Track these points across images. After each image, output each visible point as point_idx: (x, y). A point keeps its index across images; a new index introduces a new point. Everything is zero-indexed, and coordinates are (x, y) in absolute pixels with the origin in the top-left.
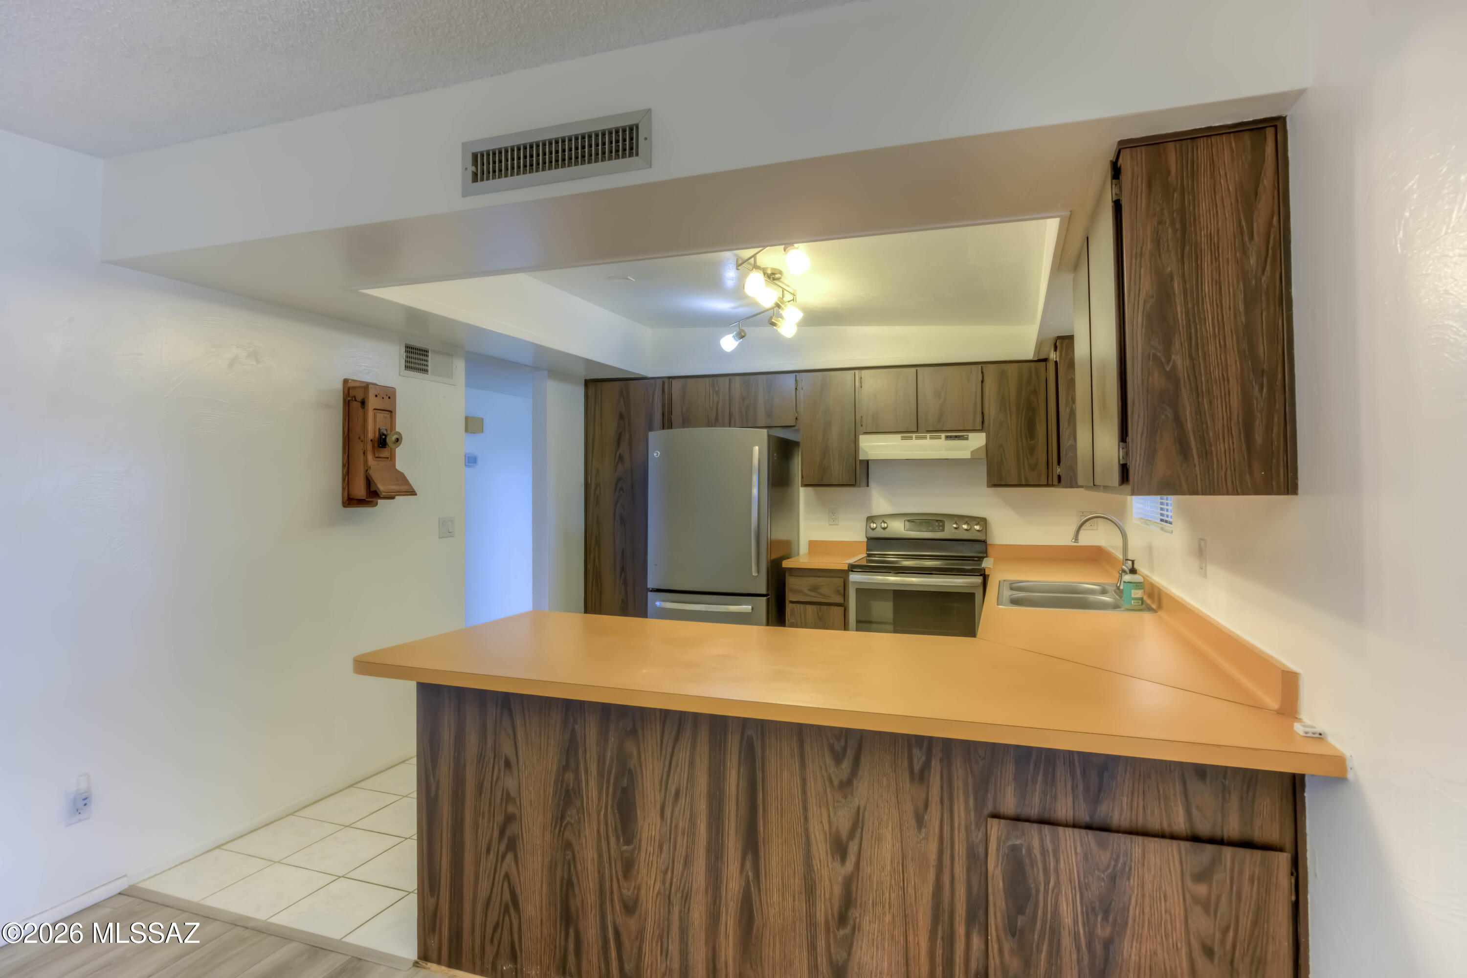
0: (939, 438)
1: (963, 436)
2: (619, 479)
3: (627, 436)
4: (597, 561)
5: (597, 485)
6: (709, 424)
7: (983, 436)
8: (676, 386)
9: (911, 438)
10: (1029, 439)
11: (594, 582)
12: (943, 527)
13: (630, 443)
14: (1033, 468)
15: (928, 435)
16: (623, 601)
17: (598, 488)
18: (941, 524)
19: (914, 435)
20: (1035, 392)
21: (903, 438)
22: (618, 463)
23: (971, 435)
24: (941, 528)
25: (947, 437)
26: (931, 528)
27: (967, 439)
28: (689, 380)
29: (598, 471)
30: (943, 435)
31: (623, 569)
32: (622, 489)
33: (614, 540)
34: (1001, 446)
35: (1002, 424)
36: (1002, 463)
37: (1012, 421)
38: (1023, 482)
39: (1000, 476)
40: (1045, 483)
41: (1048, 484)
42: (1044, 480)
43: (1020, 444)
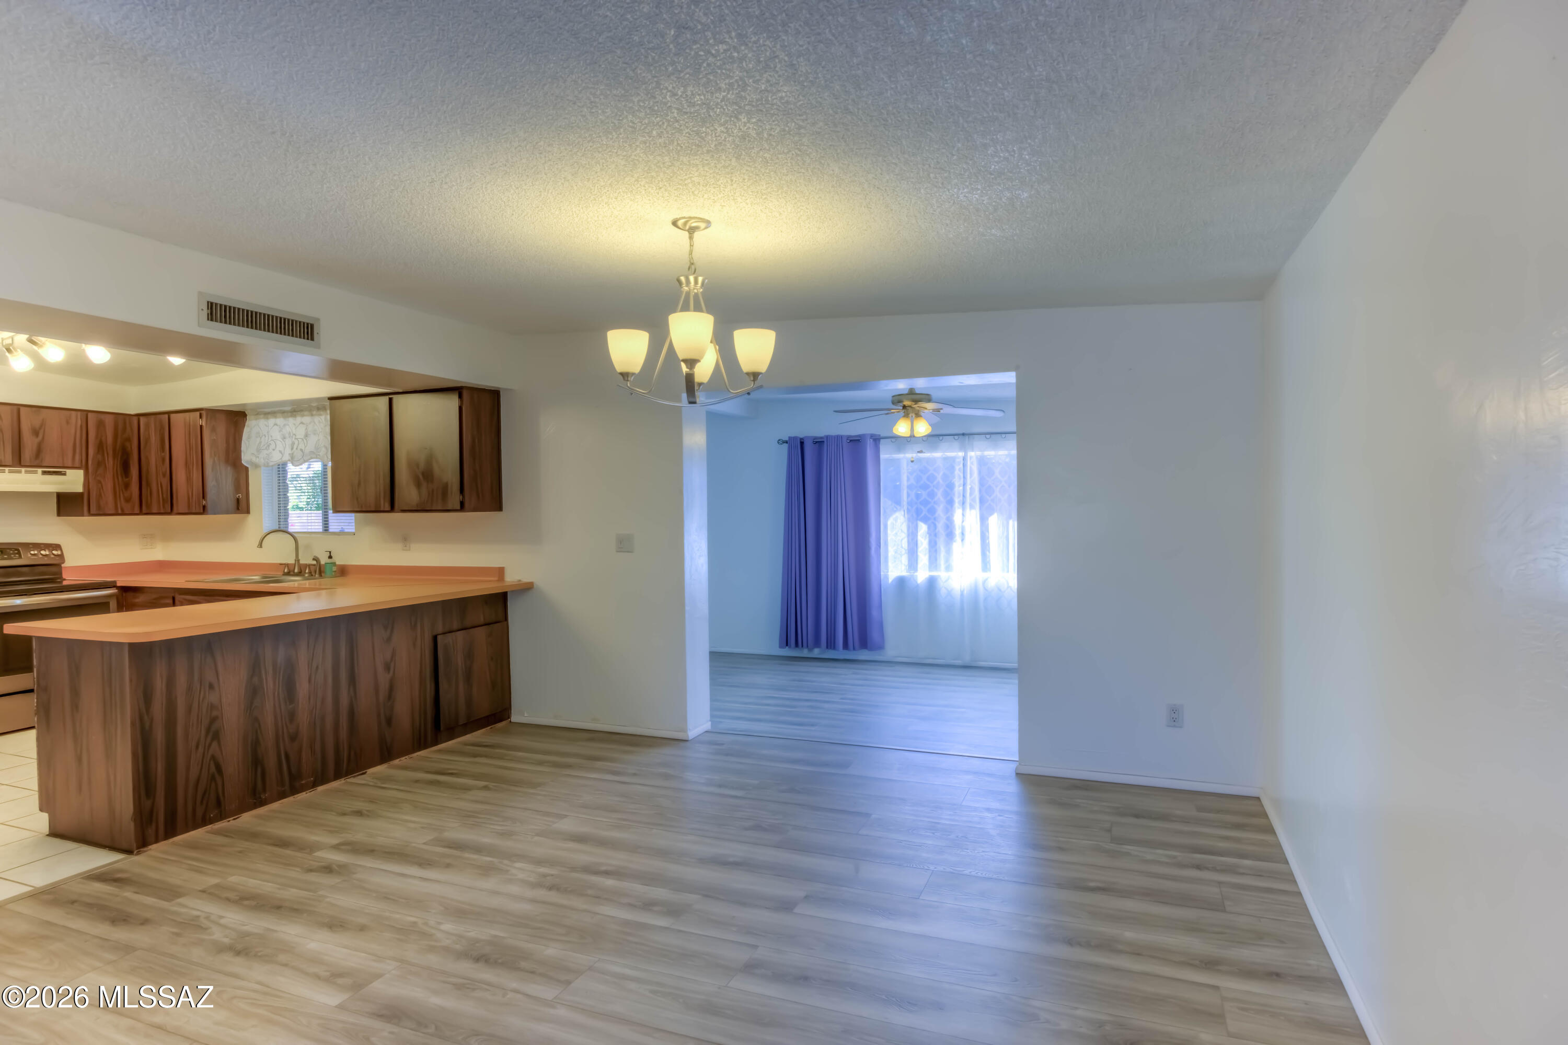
0: (35, 472)
1: (61, 472)
7: (80, 473)
9: (3, 472)
10: (124, 477)
12: (19, 554)
14: (128, 501)
15: (23, 469)
18: (16, 552)
19: (7, 469)
20: (128, 440)
23: (69, 472)
24: (17, 555)
25: (45, 473)
26: (6, 556)
27: (64, 474)
30: (40, 470)
34: (100, 482)
35: (100, 464)
36: (100, 495)
37: (110, 462)
38: (120, 512)
39: (99, 507)
40: (138, 512)
41: (141, 513)
42: (137, 510)
43: (116, 480)
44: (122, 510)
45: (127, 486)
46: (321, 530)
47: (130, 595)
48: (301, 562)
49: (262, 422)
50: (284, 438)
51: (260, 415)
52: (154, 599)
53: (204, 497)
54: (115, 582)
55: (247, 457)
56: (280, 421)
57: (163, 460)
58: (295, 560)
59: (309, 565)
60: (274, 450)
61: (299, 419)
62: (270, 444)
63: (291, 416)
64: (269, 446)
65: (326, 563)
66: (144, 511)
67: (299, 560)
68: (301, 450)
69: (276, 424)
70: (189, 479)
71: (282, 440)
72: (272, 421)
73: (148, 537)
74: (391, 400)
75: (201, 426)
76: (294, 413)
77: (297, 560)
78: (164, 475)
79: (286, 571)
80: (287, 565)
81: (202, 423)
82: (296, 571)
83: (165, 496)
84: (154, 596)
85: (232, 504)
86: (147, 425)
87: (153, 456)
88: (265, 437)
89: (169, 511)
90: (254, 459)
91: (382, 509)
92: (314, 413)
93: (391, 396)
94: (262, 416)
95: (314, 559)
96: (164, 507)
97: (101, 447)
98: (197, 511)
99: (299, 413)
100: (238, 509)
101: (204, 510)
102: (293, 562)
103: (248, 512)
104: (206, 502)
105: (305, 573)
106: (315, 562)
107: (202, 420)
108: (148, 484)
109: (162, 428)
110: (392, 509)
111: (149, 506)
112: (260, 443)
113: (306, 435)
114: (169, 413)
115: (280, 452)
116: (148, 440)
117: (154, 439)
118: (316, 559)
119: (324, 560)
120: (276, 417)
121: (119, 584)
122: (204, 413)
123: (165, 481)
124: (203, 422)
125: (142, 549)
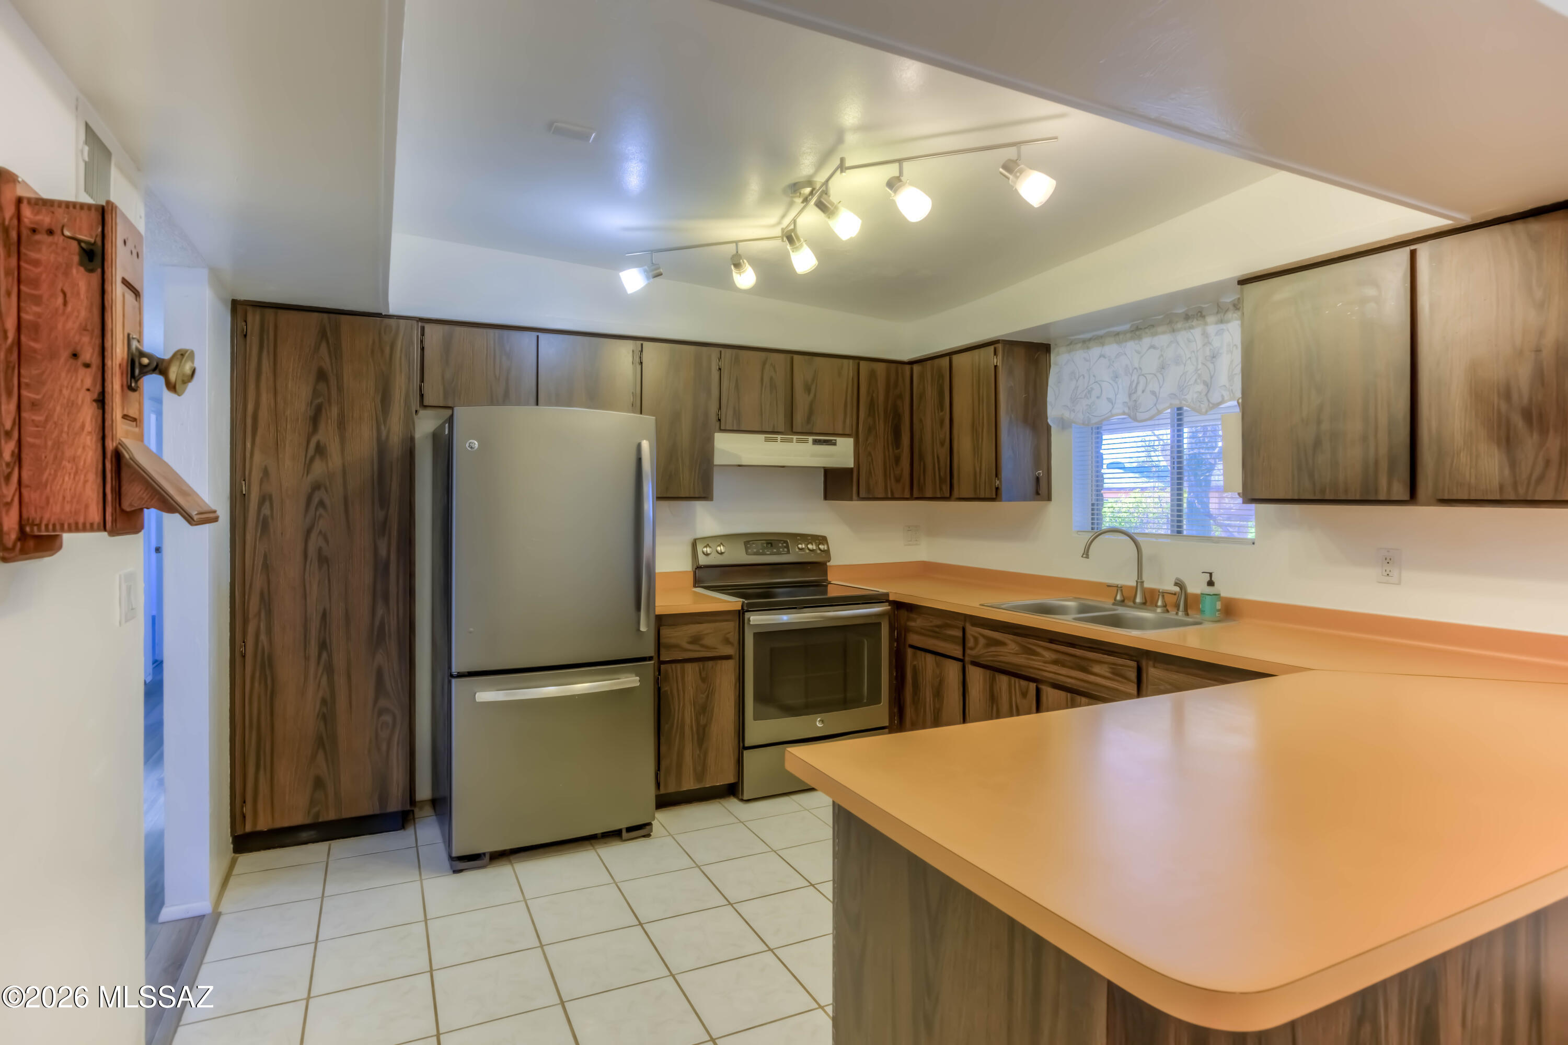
0: (806, 441)
1: (831, 440)
2: (316, 487)
3: (335, 411)
4: (263, 637)
5: (265, 498)
6: (493, 401)
7: (850, 442)
8: (434, 335)
9: (775, 440)
10: (895, 448)
11: (257, 674)
12: (787, 547)
13: (341, 424)
14: (898, 480)
15: (795, 437)
16: (324, 702)
17: (267, 504)
18: (785, 545)
19: (779, 437)
20: (900, 397)
21: (767, 440)
22: (312, 460)
23: (840, 440)
24: (786, 550)
25: (816, 442)
26: (775, 550)
27: (835, 444)
28: (458, 329)
29: (266, 472)
30: (811, 438)
31: (323, 645)
32: (322, 503)
33: (305, 597)
34: (870, 454)
35: (870, 429)
36: (870, 473)
37: (881, 427)
38: (889, 496)
39: (869, 490)
40: (908, 496)
41: (912, 498)
42: (907, 495)
43: (887, 453)
44: (892, 493)
45: (897, 460)
46: (1169, 532)
47: (903, 614)
48: (1146, 585)
49: (1079, 355)
50: (1116, 377)
51: (1076, 343)
52: (938, 626)
53: (996, 476)
54: (887, 595)
55: (1054, 410)
56: (1111, 349)
57: (942, 422)
58: (1137, 582)
59: (1164, 594)
60: (1098, 397)
61: (1147, 341)
62: (1092, 389)
63: (1132, 338)
64: (1090, 392)
65: (1202, 594)
66: (916, 494)
67: (1142, 582)
68: (1153, 393)
69: (1102, 356)
70: (976, 449)
71: (1111, 382)
72: (1096, 351)
73: (913, 530)
74: (1413, 254)
75: (996, 367)
76: (1137, 333)
77: (1140, 581)
78: (942, 444)
79: (1118, 598)
80: (1119, 588)
81: (997, 363)
82: (1138, 600)
83: (942, 474)
84: (938, 622)
85: (1030, 487)
86: (922, 376)
87: (928, 417)
88: (1084, 378)
89: (948, 495)
90: (1067, 414)
91: (1382, 497)
92: (1179, 325)
93: (1413, 247)
94: (1080, 345)
95: (1176, 584)
96: (941, 489)
97: (872, 405)
98: (987, 496)
99: (1147, 330)
100: (1038, 493)
101: (995, 495)
102: (1134, 584)
103: (1049, 498)
104: (1001, 482)
105: (1156, 606)
106: (1177, 589)
107: (996, 358)
108: (922, 457)
109: (941, 376)
110: (1413, 497)
111: (921, 489)
112: (1077, 388)
113: (1163, 367)
114: (950, 354)
115: (1109, 400)
116: (922, 396)
117: (930, 393)
118: (1179, 584)
119: (1196, 587)
120: (1103, 344)
121: (891, 598)
122: (1000, 346)
123: (944, 452)
124: (997, 361)
125: (905, 545)
